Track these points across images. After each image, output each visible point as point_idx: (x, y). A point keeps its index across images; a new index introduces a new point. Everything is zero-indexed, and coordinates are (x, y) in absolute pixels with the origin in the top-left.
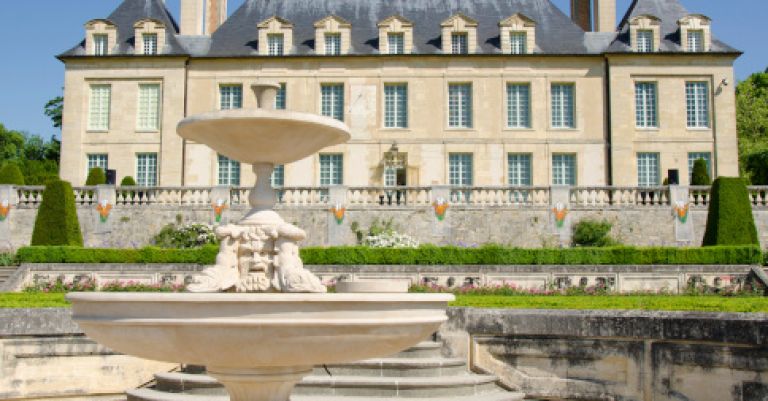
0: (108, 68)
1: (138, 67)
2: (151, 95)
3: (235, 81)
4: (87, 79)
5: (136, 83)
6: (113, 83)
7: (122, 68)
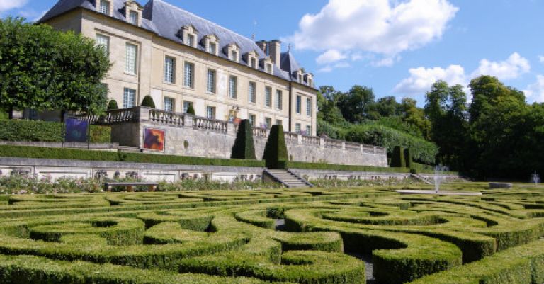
0: (110, 26)
1: (127, 32)
2: (131, 51)
3: (173, 56)
4: (96, 29)
5: (124, 41)
6: (111, 37)
7: (117, 28)
